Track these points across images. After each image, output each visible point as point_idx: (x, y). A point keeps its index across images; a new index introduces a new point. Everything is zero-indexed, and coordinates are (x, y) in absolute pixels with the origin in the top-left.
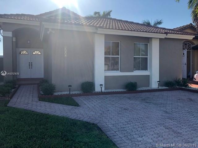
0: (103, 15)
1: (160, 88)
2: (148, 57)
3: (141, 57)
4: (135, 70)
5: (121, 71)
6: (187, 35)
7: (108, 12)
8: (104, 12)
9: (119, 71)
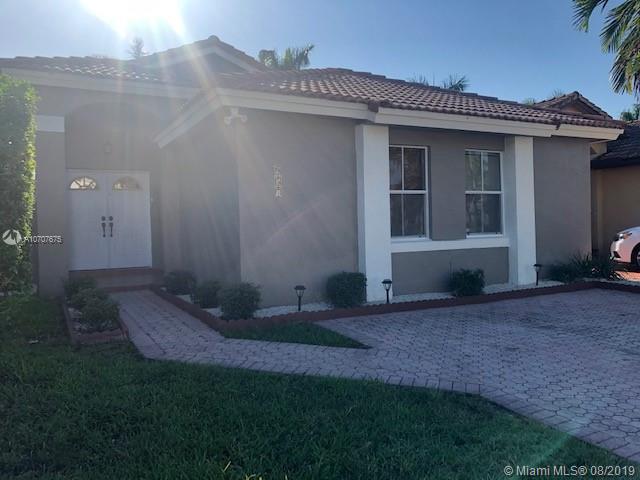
0: (286, 60)
1: (542, 284)
2: (503, 192)
3: (483, 192)
4: (468, 233)
5: (432, 238)
6: (604, 126)
7: (301, 50)
8: (288, 52)
9: (428, 238)
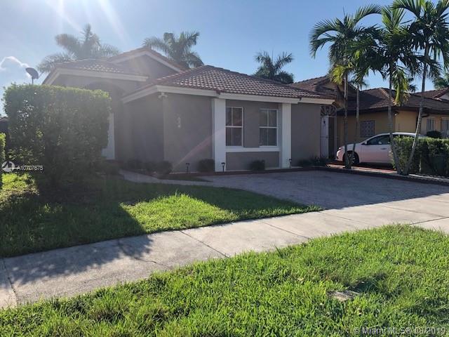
1: (293, 167)
2: (277, 128)
4: (261, 145)
5: (244, 147)
8: (182, 34)
9: (242, 147)
